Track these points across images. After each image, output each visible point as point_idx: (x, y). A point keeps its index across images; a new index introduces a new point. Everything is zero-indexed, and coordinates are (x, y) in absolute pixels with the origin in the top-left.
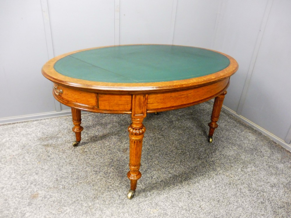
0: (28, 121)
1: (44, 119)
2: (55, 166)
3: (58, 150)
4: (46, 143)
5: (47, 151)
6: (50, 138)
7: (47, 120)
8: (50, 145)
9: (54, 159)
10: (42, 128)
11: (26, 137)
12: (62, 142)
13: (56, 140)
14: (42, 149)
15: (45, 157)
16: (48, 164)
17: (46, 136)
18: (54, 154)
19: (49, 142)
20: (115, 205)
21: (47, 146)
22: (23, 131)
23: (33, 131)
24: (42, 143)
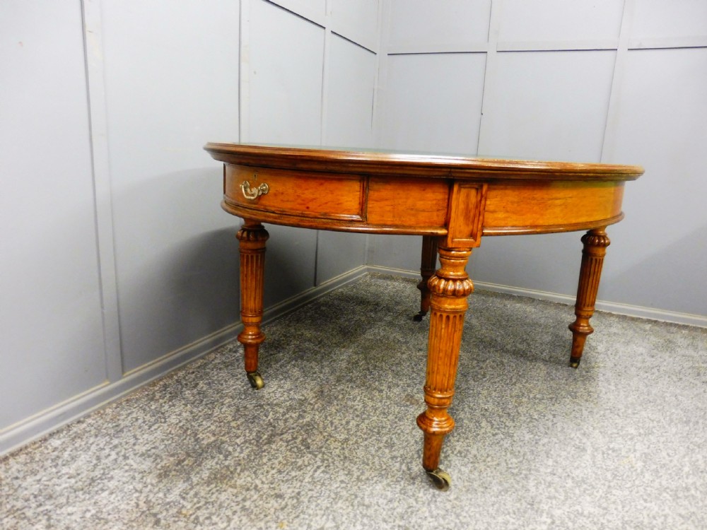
0: (26, 447)
1: (79, 422)
2: (339, 505)
3: (274, 471)
4: (206, 474)
5: (248, 489)
6: (188, 455)
7: (90, 421)
8: (223, 471)
9: (303, 493)
10: (116, 447)
11: (103, 490)
12: (247, 450)
13: (221, 453)
14: (219, 492)
15: (274, 503)
16: (311, 512)
17: (172, 459)
18: (282, 484)
19: (209, 467)
20: (577, 491)
21: (224, 477)
22: (55, 480)
23: (95, 466)
24: (195, 479)
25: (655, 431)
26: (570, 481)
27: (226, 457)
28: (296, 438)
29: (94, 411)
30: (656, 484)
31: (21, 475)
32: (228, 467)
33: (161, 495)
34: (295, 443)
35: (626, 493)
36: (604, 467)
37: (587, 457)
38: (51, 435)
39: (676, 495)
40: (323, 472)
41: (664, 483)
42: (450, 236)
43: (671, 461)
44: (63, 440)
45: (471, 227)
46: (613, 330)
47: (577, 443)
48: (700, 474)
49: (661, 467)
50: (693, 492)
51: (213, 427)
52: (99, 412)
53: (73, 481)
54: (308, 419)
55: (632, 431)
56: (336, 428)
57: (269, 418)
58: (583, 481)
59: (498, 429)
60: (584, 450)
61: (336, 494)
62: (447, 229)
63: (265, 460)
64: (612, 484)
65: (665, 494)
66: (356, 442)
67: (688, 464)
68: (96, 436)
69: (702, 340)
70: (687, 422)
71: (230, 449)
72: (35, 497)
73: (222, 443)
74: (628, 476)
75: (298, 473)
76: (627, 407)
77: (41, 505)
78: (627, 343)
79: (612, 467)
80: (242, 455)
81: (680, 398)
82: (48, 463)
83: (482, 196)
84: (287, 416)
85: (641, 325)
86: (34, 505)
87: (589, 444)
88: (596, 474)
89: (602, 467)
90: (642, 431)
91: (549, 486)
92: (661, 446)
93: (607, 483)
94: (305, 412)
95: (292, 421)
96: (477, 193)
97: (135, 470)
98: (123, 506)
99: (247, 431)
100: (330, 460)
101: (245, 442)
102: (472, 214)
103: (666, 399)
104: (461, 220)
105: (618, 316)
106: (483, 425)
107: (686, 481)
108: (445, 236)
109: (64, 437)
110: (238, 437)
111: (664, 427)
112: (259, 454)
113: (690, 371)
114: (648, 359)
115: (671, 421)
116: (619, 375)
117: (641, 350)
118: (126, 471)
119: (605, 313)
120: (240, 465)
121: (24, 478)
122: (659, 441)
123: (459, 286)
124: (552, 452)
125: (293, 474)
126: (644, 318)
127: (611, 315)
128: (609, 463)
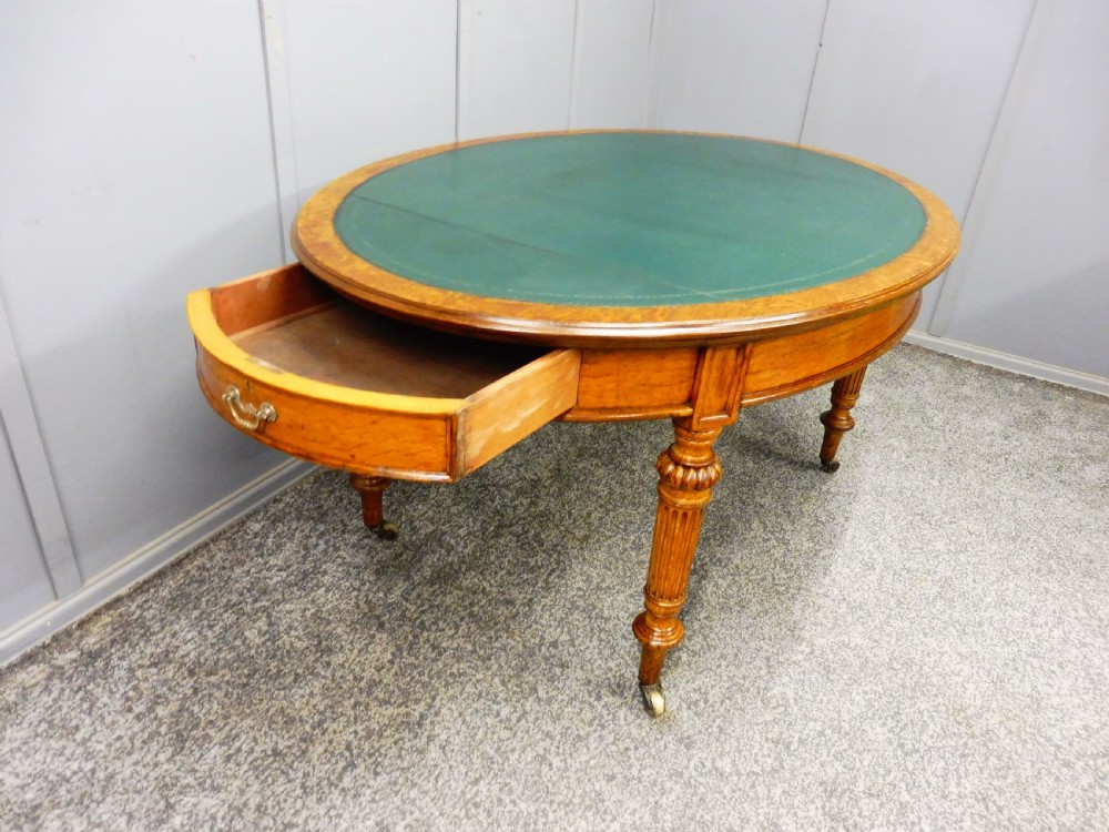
0: (225, 532)
1: (276, 501)
2: (575, 616)
3: (504, 572)
4: (428, 572)
5: (475, 593)
7: (287, 500)
8: (447, 570)
9: (536, 600)
10: (323, 534)
11: (319, 587)
12: (473, 544)
13: (442, 547)
14: (444, 594)
15: (503, 611)
16: (544, 623)
17: (388, 551)
18: (512, 588)
19: (430, 563)
20: (849, 619)
21: (448, 576)
22: (264, 572)
23: (305, 557)
24: (417, 578)
25: (969, 549)
26: (844, 606)
27: (448, 552)
28: (527, 532)
29: (290, 487)
30: (945, 617)
31: (227, 564)
32: (451, 564)
33: (381, 595)
34: (527, 537)
35: (907, 624)
36: (891, 591)
37: (873, 577)
38: (248, 517)
39: (964, 630)
40: (558, 576)
41: (956, 615)
42: (695, 417)
43: (974, 589)
44: (262, 523)
45: (725, 399)
46: (966, 390)
47: (866, 558)
48: (1002, 607)
49: (960, 595)
50: (985, 628)
51: (430, 513)
52: (296, 488)
53: (284, 574)
54: (542, 508)
55: (940, 546)
56: (574, 521)
57: (496, 503)
58: (860, 607)
59: (772, 533)
60: (873, 568)
61: (573, 603)
62: (693, 406)
63: (492, 558)
64: (893, 613)
65: (951, 629)
66: (598, 541)
67: (993, 593)
68: (299, 519)
69: (1088, 414)
70: (1014, 540)
71: (452, 541)
72: (249, 590)
73: (443, 534)
74: (915, 604)
75: (530, 576)
76: (945, 513)
77: (256, 601)
78: (977, 414)
79: (900, 592)
80: (466, 551)
81: (1019, 503)
82: (252, 552)
83: (744, 358)
84: (517, 502)
85: (1007, 383)
86: (250, 600)
87: (881, 560)
88: (878, 599)
89: (888, 592)
90: (952, 548)
91: (818, 611)
92: (970, 569)
93: (888, 611)
94: (538, 497)
95: (522, 509)
96: (737, 354)
97: (349, 564)
98: (342, 606)
99: (471, 519)
100: (567, 563)
101: (469, 534)
102: (728, 382)
103: (1001, 504)
104: (712, 392)
105: (980, 368)
106: (755, 525)
107: (982, 614)
108: (690, 417)
109: (262, 520)
110: (460, 528)
111: (983, 544)
112: (485, 551)
113: (1050, 463)
114: (1000, 441)
115: (995, 535)
116: (950, 465)
117: (994, 425)
118: (340, 565)
119: (962, 361)
120: (464, 562)
121: (232, 568)
122: (969, 563)
123: (702, 475)
124: (832, 568)
125: (525, 576)
126: (1017, 372)
127: (970, 364)
128: (898, 586)
